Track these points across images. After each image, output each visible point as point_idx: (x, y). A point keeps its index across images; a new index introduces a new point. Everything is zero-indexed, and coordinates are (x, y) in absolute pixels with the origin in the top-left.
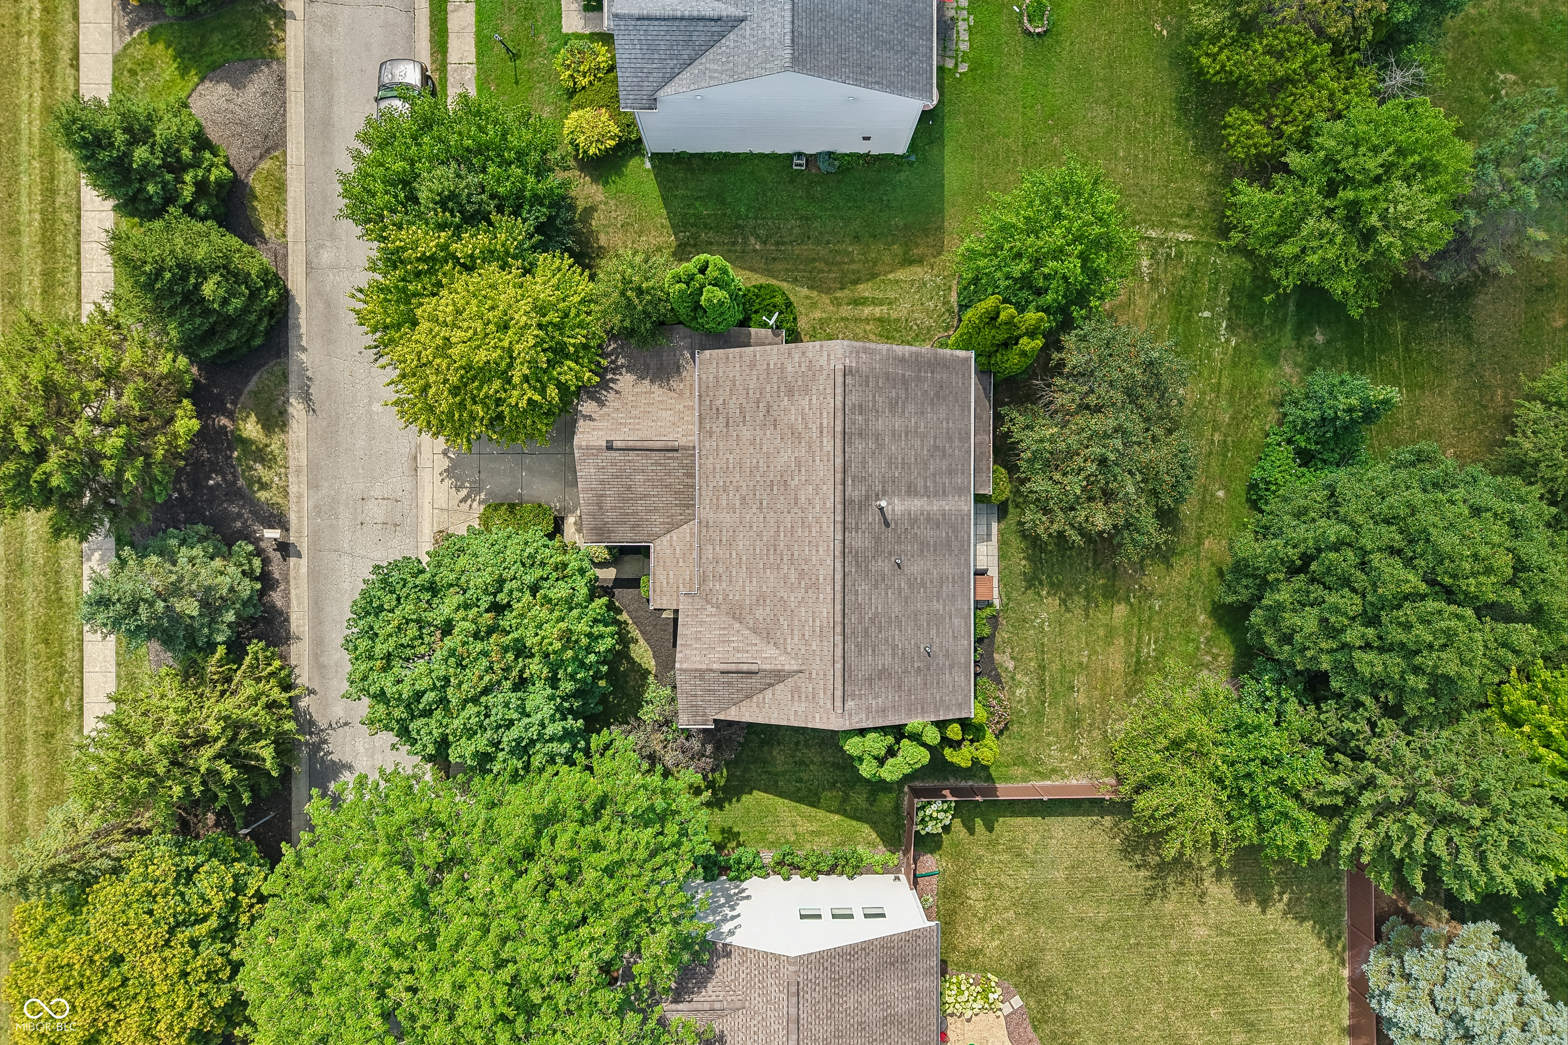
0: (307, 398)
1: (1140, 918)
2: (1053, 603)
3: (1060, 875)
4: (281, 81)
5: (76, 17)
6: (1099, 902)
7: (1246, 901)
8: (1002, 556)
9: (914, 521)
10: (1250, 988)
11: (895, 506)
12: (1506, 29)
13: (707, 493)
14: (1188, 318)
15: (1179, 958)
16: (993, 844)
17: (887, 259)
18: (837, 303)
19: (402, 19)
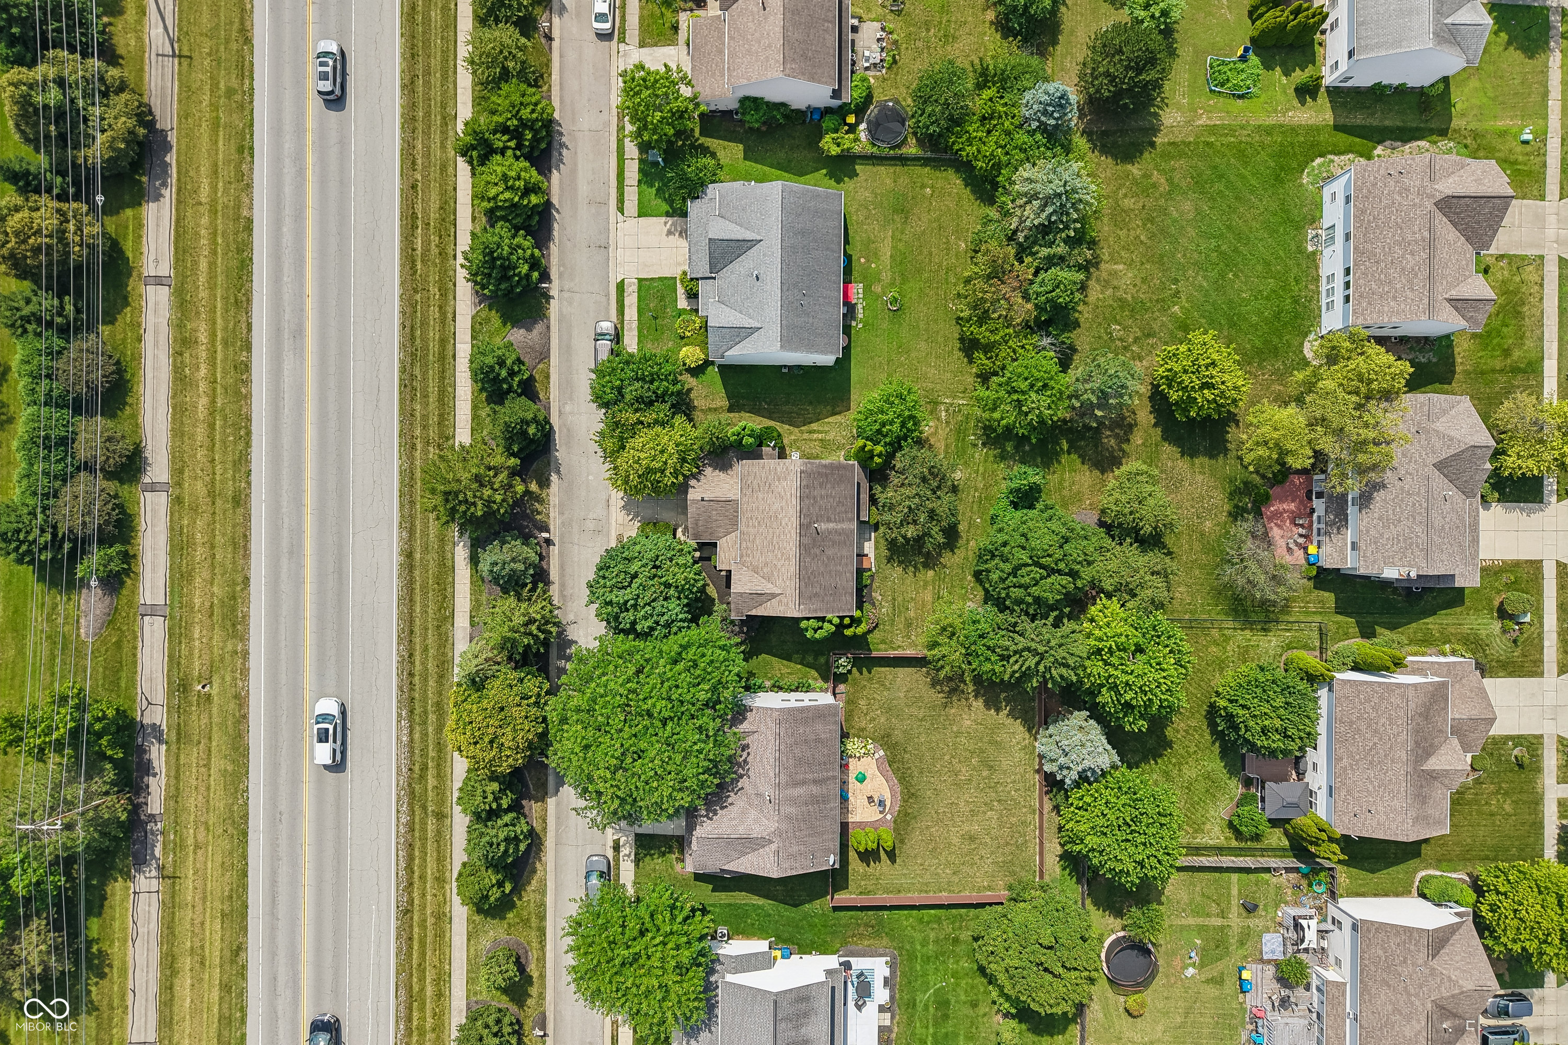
0: (558, 472)
1: (940, 716)
2: (899, 570)
3: (902, 695)
4: (548, 327)
5: (455, 298)
6: (920, 708)
7: (989, 709)
8: (876, 548)
9: (830, 532)
10: (991, 749)
11: (823, 526)
12: (1115, 305)
13: (744, 520)
14: (963, 440)
15: (958, 734)
16: (871, 679)
17: (825, 412)
18: (802, 432)
19: (604, 299)
